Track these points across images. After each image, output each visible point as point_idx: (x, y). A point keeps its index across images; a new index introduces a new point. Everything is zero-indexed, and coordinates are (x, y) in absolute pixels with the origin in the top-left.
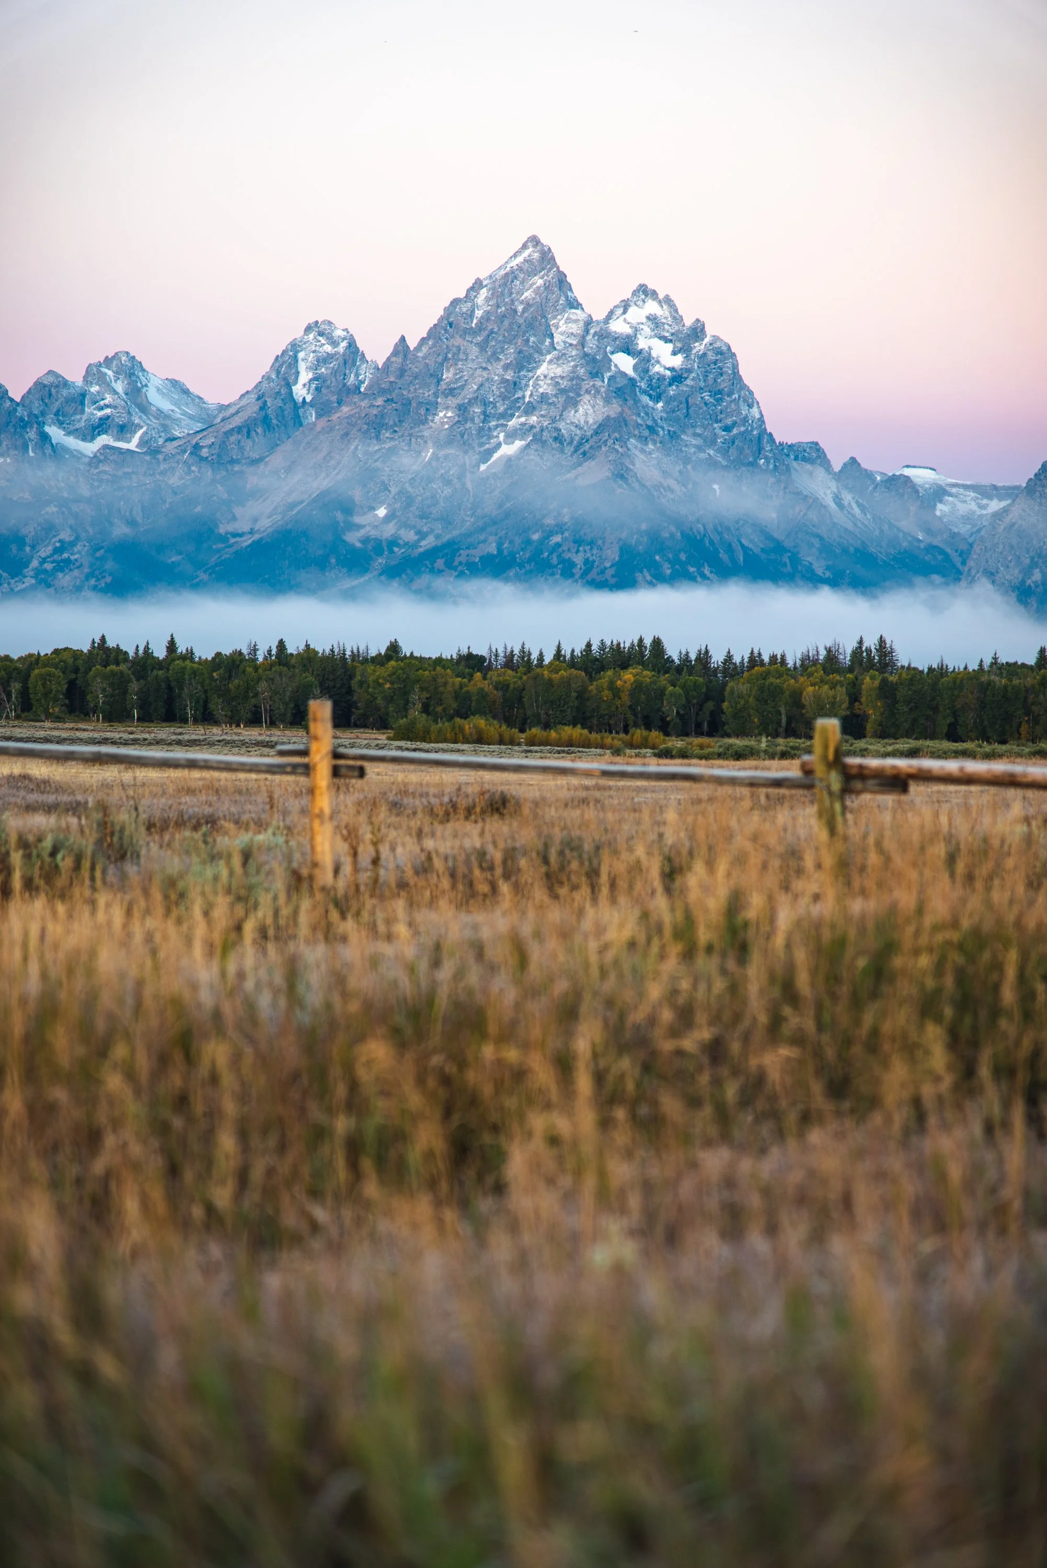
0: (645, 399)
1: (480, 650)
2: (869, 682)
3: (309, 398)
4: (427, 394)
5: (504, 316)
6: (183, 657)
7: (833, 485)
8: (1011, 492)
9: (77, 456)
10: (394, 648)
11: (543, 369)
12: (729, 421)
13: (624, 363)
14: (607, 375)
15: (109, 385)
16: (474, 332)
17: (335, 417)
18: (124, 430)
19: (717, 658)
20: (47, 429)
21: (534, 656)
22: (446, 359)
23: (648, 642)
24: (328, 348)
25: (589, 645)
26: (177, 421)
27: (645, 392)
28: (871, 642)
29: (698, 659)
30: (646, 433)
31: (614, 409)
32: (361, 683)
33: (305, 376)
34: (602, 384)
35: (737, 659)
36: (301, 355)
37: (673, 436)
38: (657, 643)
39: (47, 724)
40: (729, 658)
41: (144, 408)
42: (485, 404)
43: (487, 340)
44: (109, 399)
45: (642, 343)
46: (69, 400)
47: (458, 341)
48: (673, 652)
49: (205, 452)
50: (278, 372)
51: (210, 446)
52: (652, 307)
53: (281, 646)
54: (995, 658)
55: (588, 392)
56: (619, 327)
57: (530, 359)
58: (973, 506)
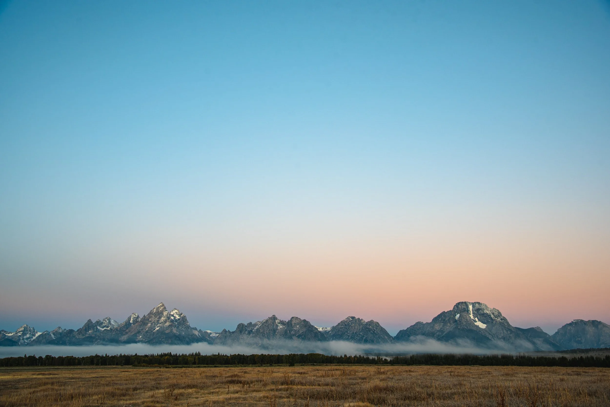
0: (175, 322)
1: (147, 354)
2: (197, 357)
3: (132, 323)
4: (147, 322)
5: (157, 312)
6: (108, 356)
7: (198, 333)
8: (219, 333)
9: (101, 330)
10: (136, 354)
11: (162, 319)
12: (185, 325)
13: (172, 318)
14: (170, 319)
15: (106, 321)
16: (153, 314)
17: (135, 325)
18: (108, 327)
19: (178, 355)
20: (97, 327)
21: (154, 355)
22: (150, 317)
23: (169, 353)
24: (135, 316)
25: (162, 353)
26: (115, 326)
27: (175, 321)
28: (197, 352)
29: (176, 355)
30: (175, 326)
31: (171, 324)
32: (131, 359)
33: (132, 320)
34: (170, 320)
35: (180, 355)
36: (131, 317)
37: (178, 327)
38: (170, 353)
39: (87, 366)
40: (179, 354)
41: (111, 324)
42: (155, 323)
43: (155, 315)
44: (106, 323)
45: (175, 315)
46: (101, 323)
47: (152, 315)
48: (172, 354)
49: (118, 330)
50: (128, 319)
51: (119, 329)
52: (176, 311)
53: (121, 354)
54: (213, 354)
55: (168, 321)
56: (172, 313)
57: (160, 317)
58: (215, 335)
